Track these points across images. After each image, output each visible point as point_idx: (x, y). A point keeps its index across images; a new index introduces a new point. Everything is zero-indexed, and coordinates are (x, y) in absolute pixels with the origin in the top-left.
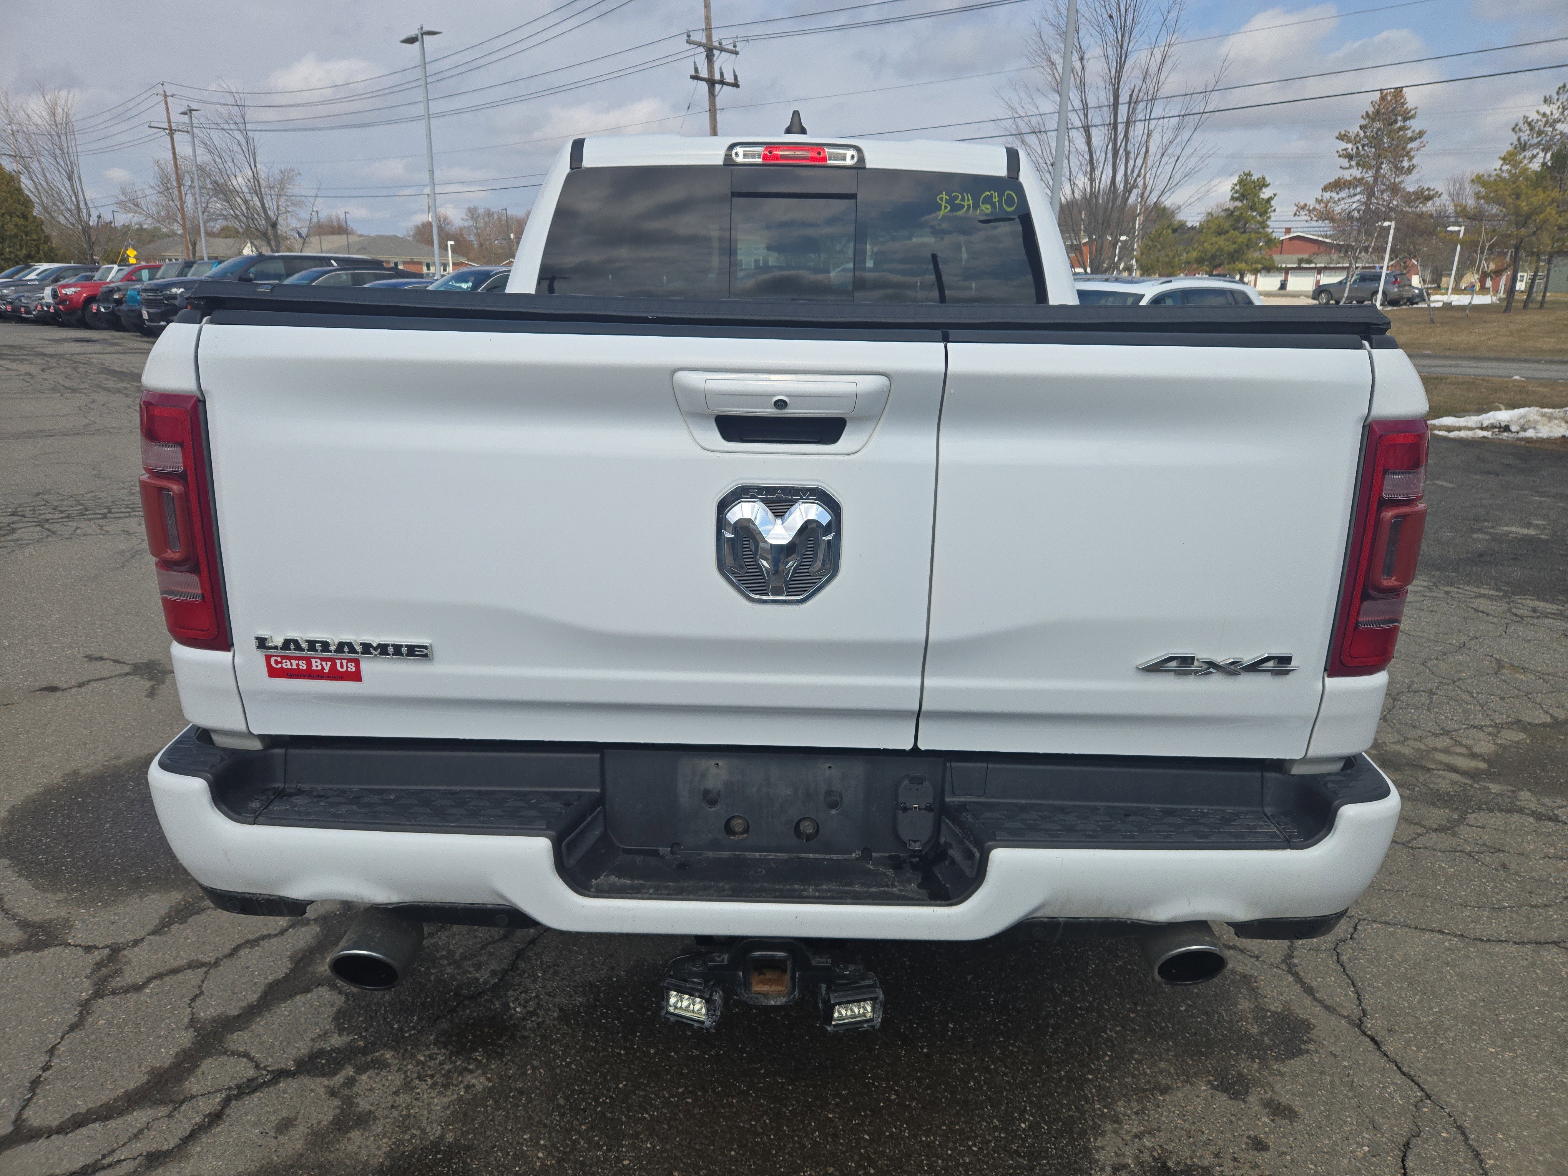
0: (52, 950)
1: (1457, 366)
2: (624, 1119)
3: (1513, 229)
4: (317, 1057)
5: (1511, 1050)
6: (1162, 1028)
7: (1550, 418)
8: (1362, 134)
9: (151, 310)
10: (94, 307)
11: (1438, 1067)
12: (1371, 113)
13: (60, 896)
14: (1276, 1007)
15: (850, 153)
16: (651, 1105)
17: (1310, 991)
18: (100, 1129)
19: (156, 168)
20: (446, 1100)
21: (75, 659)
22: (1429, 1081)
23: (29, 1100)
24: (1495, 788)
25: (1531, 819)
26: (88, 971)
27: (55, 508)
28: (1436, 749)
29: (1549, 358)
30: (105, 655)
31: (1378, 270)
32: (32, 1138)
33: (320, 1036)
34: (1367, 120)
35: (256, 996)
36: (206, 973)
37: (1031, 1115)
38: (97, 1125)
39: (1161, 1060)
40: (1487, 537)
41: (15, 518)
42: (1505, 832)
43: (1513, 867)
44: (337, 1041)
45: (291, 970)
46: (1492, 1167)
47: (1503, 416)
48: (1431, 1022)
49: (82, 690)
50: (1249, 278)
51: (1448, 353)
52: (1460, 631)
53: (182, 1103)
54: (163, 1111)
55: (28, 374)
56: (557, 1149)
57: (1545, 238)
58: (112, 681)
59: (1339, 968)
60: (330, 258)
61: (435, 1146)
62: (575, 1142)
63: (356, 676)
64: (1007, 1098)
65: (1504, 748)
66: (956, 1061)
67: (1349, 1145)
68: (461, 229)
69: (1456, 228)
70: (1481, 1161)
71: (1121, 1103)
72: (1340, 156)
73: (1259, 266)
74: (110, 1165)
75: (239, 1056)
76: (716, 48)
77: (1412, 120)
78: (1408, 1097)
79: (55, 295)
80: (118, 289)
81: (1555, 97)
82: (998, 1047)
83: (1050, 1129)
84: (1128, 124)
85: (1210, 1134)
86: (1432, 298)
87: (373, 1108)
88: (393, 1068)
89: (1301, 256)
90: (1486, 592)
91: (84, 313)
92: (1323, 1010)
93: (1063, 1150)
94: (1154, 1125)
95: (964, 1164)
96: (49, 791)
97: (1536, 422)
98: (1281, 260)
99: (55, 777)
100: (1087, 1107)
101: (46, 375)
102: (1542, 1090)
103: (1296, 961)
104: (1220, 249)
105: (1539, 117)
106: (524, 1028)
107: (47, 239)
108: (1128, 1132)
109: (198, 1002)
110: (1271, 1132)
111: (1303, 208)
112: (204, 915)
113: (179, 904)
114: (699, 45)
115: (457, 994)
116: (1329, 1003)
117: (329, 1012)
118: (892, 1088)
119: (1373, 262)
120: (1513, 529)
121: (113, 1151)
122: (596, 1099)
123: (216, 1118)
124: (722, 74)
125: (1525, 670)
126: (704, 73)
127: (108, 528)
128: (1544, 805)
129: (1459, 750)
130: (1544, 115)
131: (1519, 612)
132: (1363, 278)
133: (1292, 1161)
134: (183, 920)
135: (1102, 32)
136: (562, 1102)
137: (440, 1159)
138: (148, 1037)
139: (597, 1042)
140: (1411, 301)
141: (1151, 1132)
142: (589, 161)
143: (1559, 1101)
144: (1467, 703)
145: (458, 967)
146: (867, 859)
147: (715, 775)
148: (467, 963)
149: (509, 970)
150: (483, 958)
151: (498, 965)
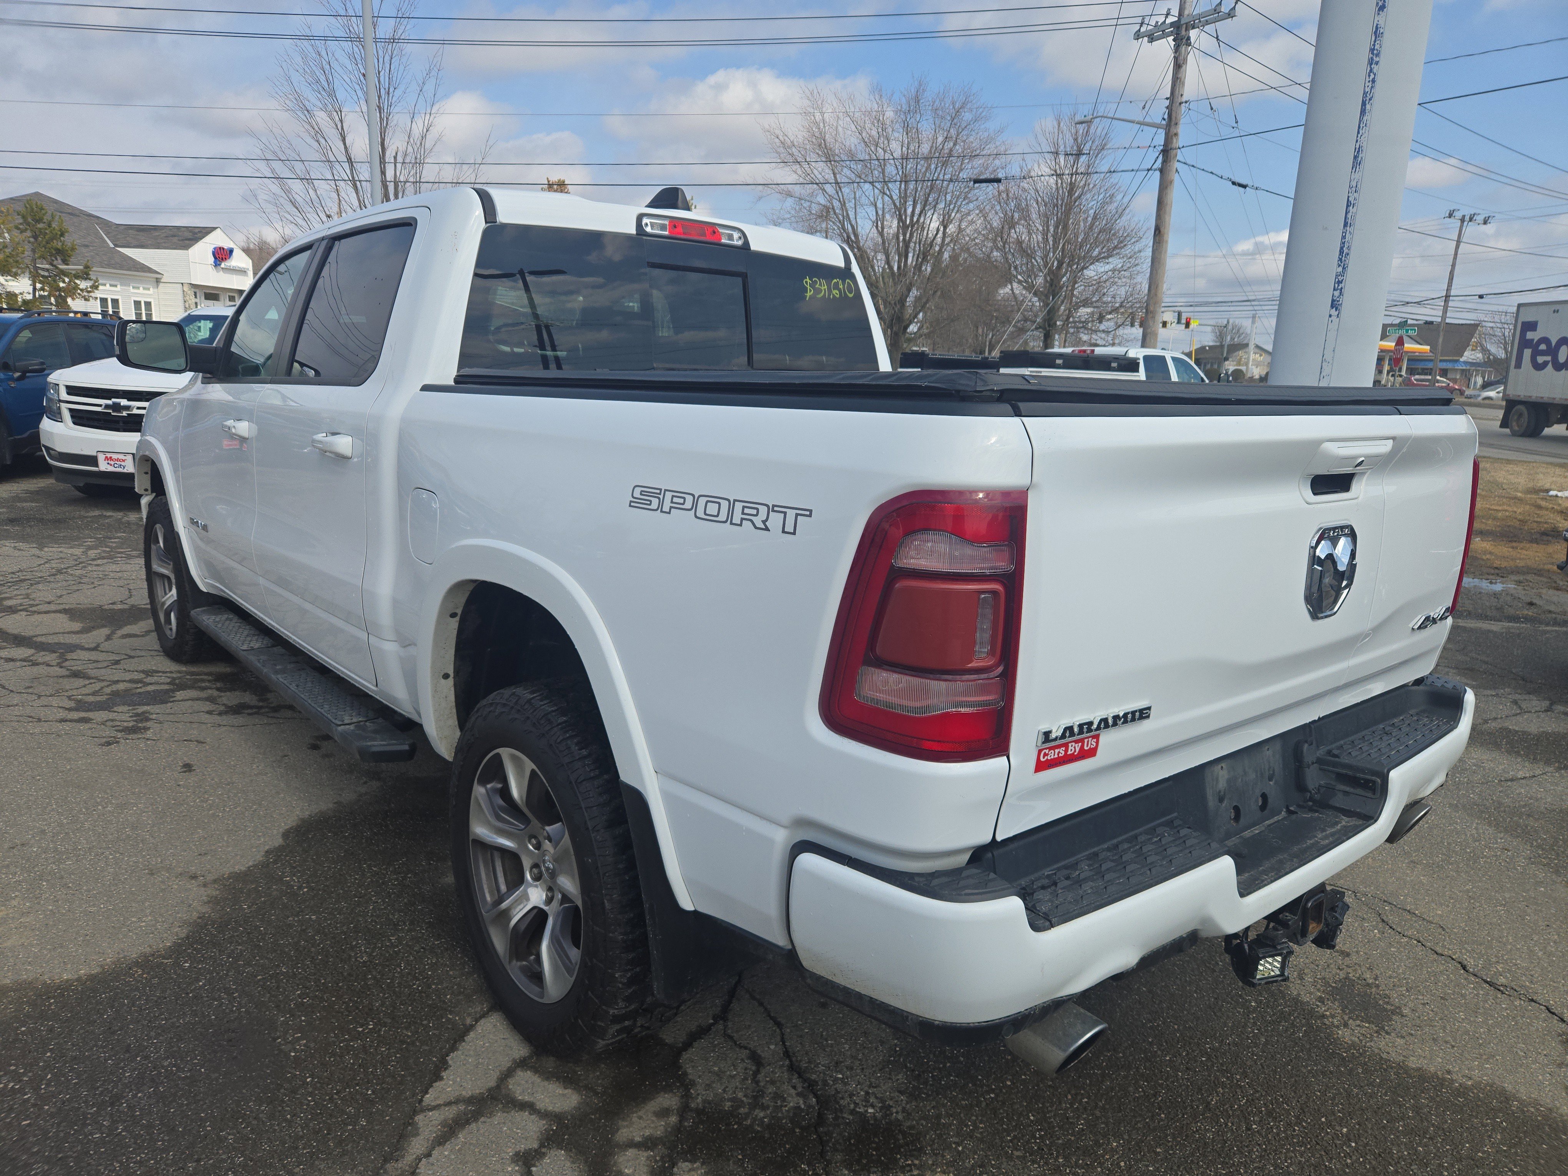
15: (736, 235)
63: (1092, 753)
145: (764, 1108)
146: (1293, 813)
147: (1222, 776)
148: (766, 1100)
149: (811, 1086)
150: (771, 1089)
151: (794, 1087)
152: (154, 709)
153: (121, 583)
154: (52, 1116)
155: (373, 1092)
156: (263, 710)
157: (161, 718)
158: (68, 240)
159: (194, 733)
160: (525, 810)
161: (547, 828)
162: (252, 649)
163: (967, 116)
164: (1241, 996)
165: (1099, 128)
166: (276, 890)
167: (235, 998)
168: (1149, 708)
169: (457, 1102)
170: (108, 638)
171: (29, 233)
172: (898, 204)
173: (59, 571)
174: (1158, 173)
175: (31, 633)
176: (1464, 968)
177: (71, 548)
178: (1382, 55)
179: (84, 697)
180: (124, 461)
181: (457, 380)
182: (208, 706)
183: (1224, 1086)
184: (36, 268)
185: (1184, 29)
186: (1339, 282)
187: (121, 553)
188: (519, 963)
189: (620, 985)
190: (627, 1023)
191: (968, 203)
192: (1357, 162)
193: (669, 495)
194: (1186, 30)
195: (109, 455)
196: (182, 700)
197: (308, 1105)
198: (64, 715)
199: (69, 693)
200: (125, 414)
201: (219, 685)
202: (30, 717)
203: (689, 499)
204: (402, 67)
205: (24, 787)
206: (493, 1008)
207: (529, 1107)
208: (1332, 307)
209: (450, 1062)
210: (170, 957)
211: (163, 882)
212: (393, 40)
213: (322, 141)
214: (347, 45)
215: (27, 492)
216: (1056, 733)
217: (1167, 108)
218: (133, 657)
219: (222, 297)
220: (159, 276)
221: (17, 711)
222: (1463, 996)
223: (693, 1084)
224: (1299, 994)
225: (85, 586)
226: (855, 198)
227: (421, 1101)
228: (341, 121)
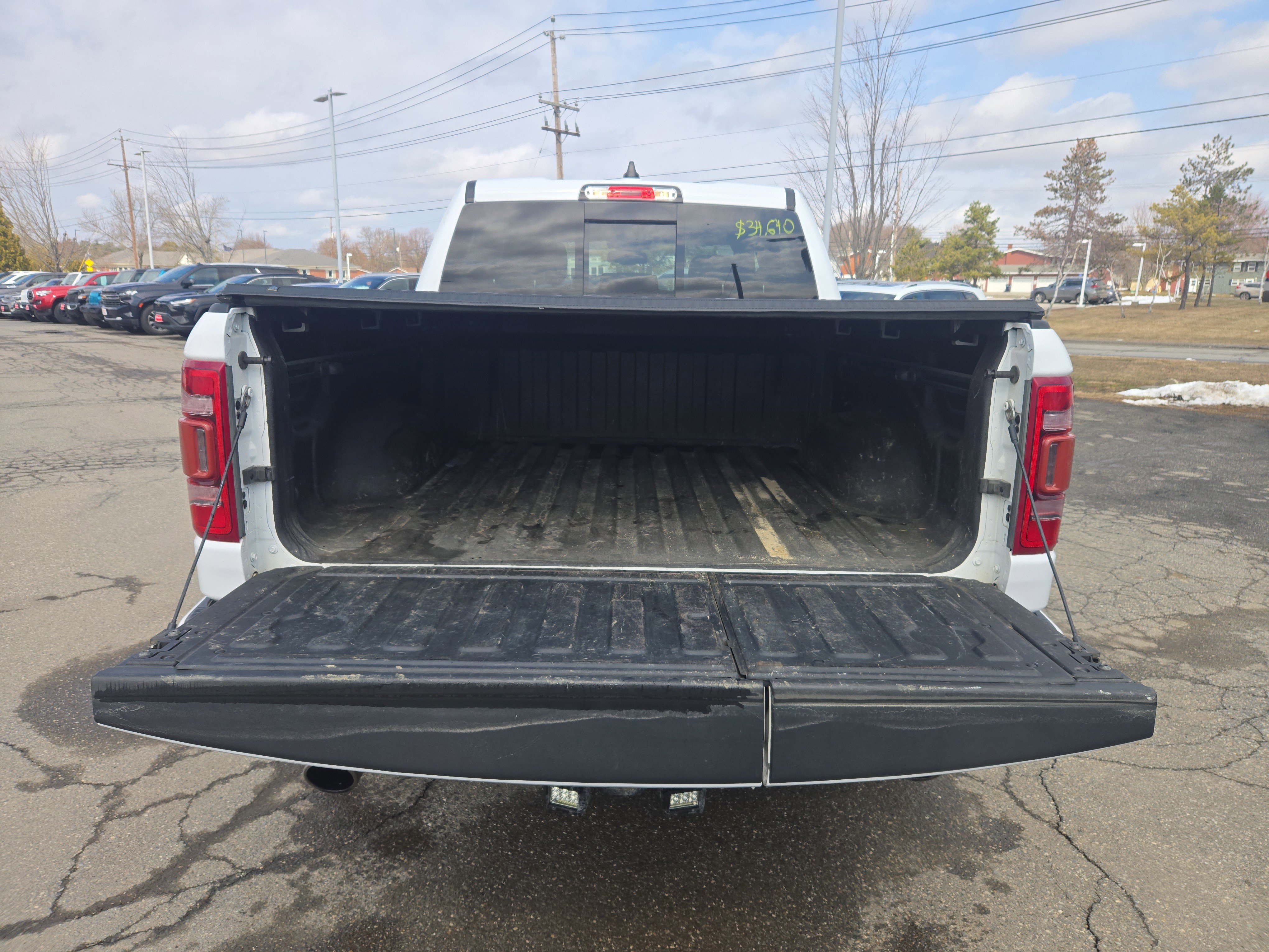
0: (70, 787)
1: (1143, 351)
2: (512, 899)
3: (1183, 246)
4: (279, 859)
5: (1168, 843)
6: (912, 832)
7: (1213, 390)
8: (1064, 173)
9: (110, 308)
10: (62, 306)
11: (1114, 855)
12: (1070, 157)
13: (73, 749)
14: (996, 815)
15: (671, 192)
16: (532, 889)
17: (1021, 804)
18: (118, 912)
19: (113, 196)
20: (378, 888)
21: (68, 576)
22: (1107, 865)
23: (63, 892)
24: (1162, 661)
25: (1189, 683)
26: (99, 802)
27: (43, 462)
28: (1119, 634)
29: (1215, 344)
30: (92, 572)
31: (1080, 277)
32: (66, 918)
33: (280, 845)
34: (1068, 162)
35: (229, 818)
36: (190, 802)
37: (816, 892)
38: (115, 909)
39: (911, 853)
40: (1162, 479)
41: (11, 470)
42: (1169, 692)
43: (1174, 717)
44: (293, 848)
45: (255, 799)
46: (1152, 922)
47: (1176, 388)
48: (1110, 825)
49: (76, 598)
50: (981, 282)
51: (1136, 341)
52: (1139, 548)
53: (178, 893)
54: (165, 899)
55: (12, 359)
56: (464, 921)
57: (1209, 253)
58: (99, 591)
59: (1043, 788)
60: (254, 267)
61: (372, 920)
62: (476, 916)
64: (797, 881)
65: (1170, 633)
66: (759, 856)
67: (1048, 909)
68: (357, 244)
69: (1140, 245)
70: (1144, 919)
71: (881, 883)
72: (1047, 189)
73: (989, 273)
74: (128, 936)
75: (219, 860)
76: (561, 106)
77: (1103, 162)
78: (1092, 876)
79: (30, 296)
80: (83, 292)
81: (1212, 144)
82: (791, 846)
83: (829, 901)
84: (882, 165)
85: (947, 902)
86: (1123, 298)
87: (324, 894)
88: (337, 867)
89: (1020, 266)
90: (1160, 520)
91: (53, 311)
92: (1031, 817)
93: (839, 916)
94: (906, 897)
95: (766, 926)
96: (57, 673)
97: (1202, 393)
98: (1005, 269)
99: (61, 662)
100: (856, 886)
101: (26, 359)
102: (1190, 869)
103: (1011, 784)
104: (958, 260)
105: (1200, 160)
106: (435, 837)
107: (22, 253)
108: (886, 902)
109: (185, 823)
110: (991, 901)
111: (1021, 229)
112: (185, 761)
113: (165, 753)
114: (549, 104)
115: (383, 814)
116: (1035, 812)
117: (285, 828)
118: (712, 875)
119: (1076, 270)
120: (1183, 473)
121: (129, 927)
122: (491, 887)
123: (205, 903)
124: (566, 126)
125: (1187, 576)
126: (552, 125)
127: (86, 477)
128: (1199, 673)
129: (1136, 634)
130: (1204, 158)
131: (1184, 534)
132: (1069, 283)
133: (1007, 921)
134: (169, 765)
135: (860, 96)
136: (465, 888)
137: (376, 929)
138: (149, 847)
139: (490, 846)
140: (1107, 301)
141: (903, 902)
142: (480, 196)
143: (1202, 877)
144: (1143, 600)
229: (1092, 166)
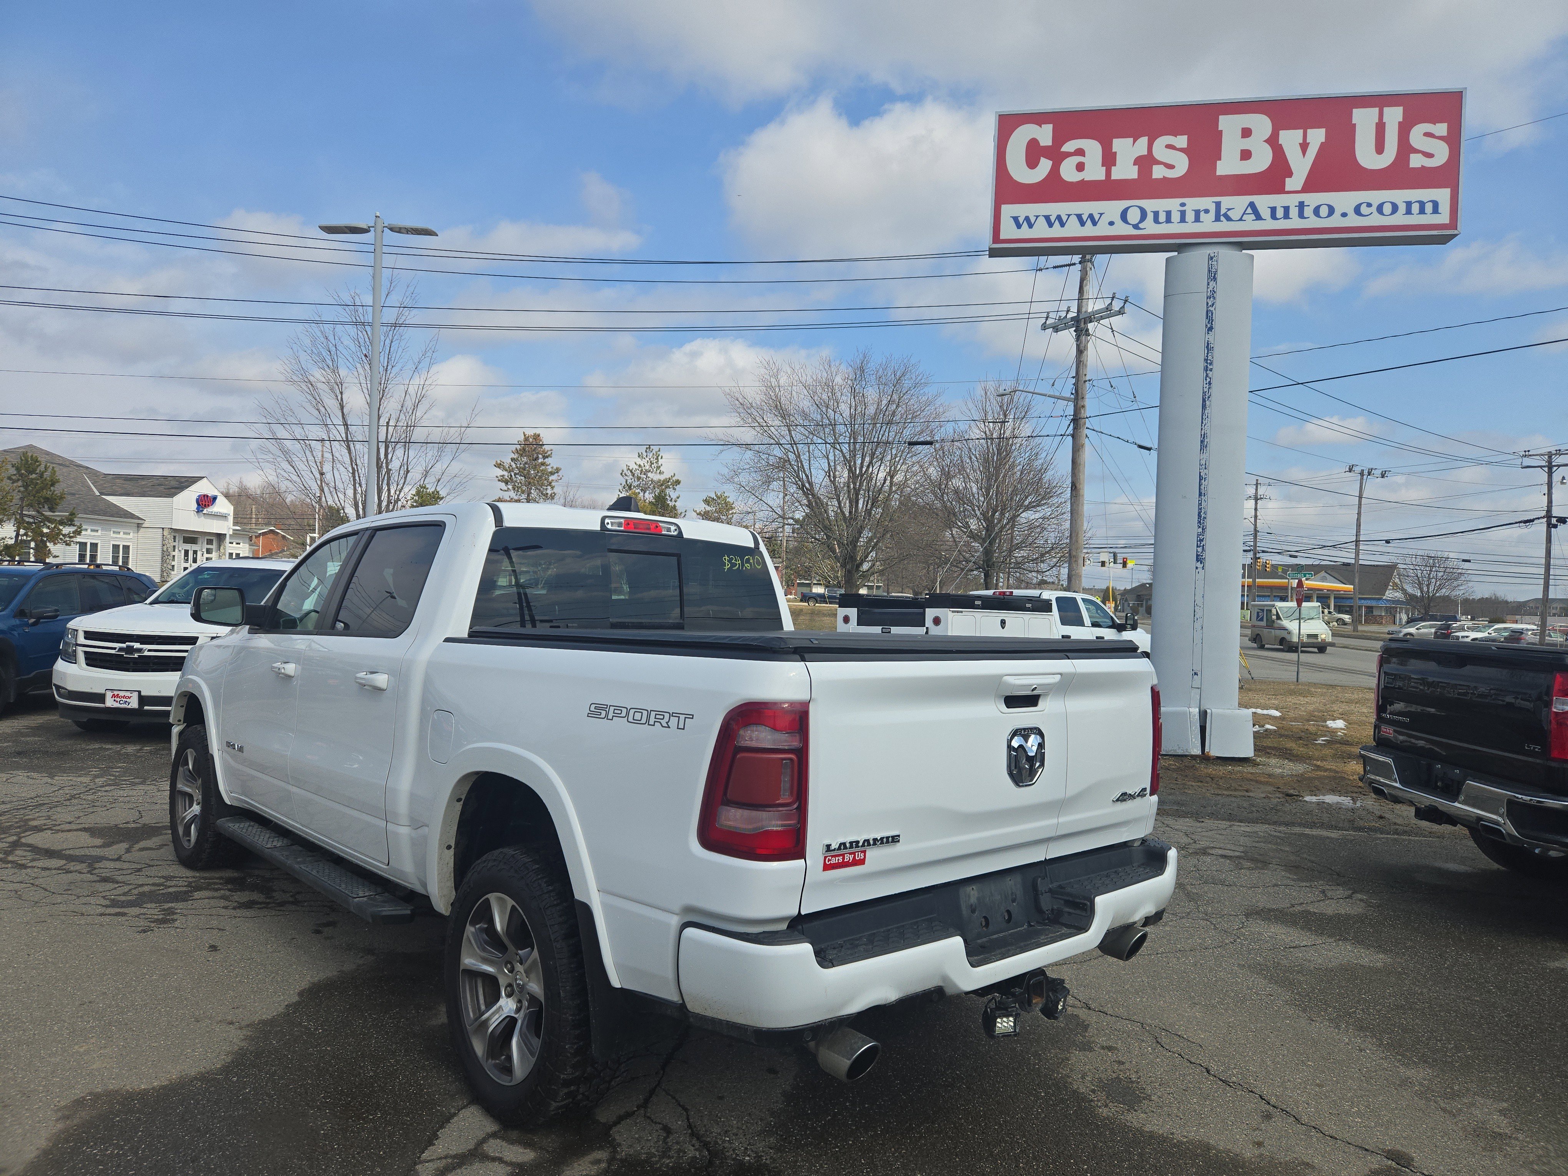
5: (1143, 998)
8: (513, 465)
11: (1131, 1012)
12: (518, 450)
15: (673, 528)
22: (1135, 1018)
34: (516, 455)
63: (862, 862)
70: (1182, 1037)
72: (499, 480)
77: (550, 459)
78: (1137, 1026)
81: (645, 454)
83: (1053, 1091)
85: (1102, 1066)
93: (1068, 1095)
100: (1052, 1077)
102: (1168, 1007)
110: (1117, 1057)
130: (640, 466)
145: (669, 1157)
146: (1031, 926)
147: (973, 893)
148: (672, 1153)
149: (706, 1145)
150: (676, 1147)
151: (693, 1146)
152: (179, 906)
153: (131, 806)
154: (150, 1168)
155: (384, 1153)
156: (270, 906)
157: (185, 912)
158: (58, 489)
159: (214, 923)
160: (506, 940)
161: (520, 952)
162: (275, 847)
163: (907, 383)
164: (1035, 1090)
165: (1020, 398)
166: (298, 1031)
167: (274, 1099)
168: (899, 836)
169: (446, 1157)
170: (128, 851)
171: (20, 483)
172: (848, 457)
173: (73, 797)
174: (1070, 438)
175: (60, 848)
176: (1208, 1071)
177: (79, 776)
178: (1214, 363)
179: (116, 897)
180: (129, 698)
181: (470, 635)
182: (223, 903)
183: (1006, 1142)
184: (22, 515)
185: (1082, 323)
186: (1201, 540)
187: (125, 780)
188: (493, 1062)
189: (569, 1055)
190: (572, 1088)
191: (911, 457)
192: (1203, 446)
193: (612, 708)
194: (1085, 323)
195: (116, 693)
196: (200, 899)
197: (337, 1161)
198: (103, 911)
199: (104, 894)
200: (136, 655)
201: (229, 886)
202: (75, 912)
203: (624, 710)
204: (400, 350)
205: (81, 962)
206: (472, 1102)
207: (500, 1160)
208: (1197, 560)
209: (440, 1135)
210: (221, 1074)
211: (207, 1026)
212: (395, 325)
213: (323, 410)
214: (352, 330)
215: (28, 727)
216: (834, 846)
217: (1074, 384)
218: (153, 866)
219: (200, 542)
220: (140, 521)
221: (63, 907)
222: (1200, 1089)
223: (619, 1145)
224: (1078, 1088)
225: (99, 809)
226: (809, 452)
227: (419, 1157)
228: (341, 393)
229: (540, 461)
